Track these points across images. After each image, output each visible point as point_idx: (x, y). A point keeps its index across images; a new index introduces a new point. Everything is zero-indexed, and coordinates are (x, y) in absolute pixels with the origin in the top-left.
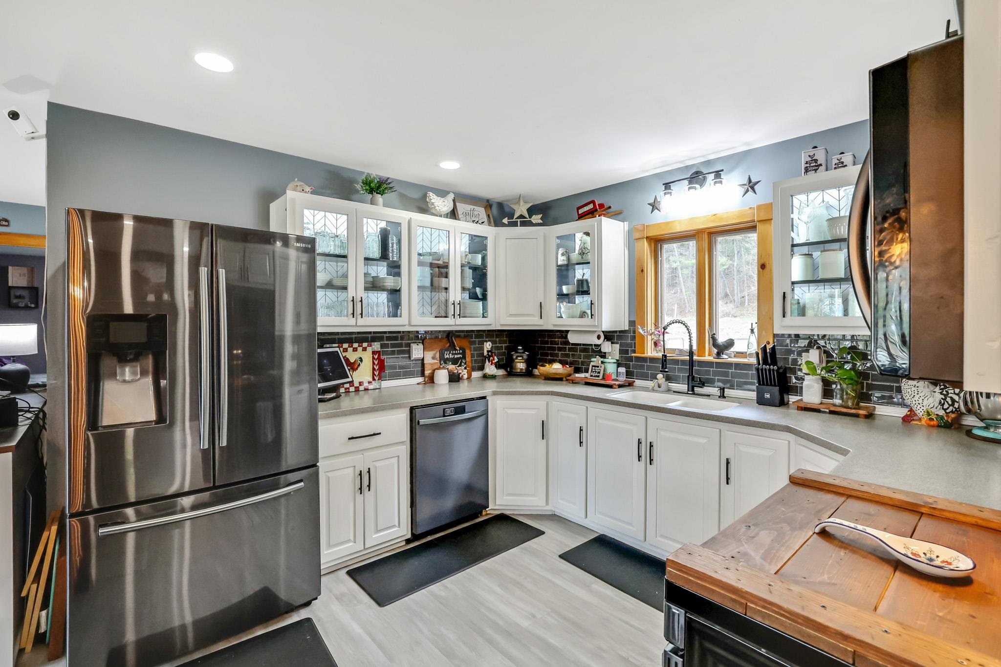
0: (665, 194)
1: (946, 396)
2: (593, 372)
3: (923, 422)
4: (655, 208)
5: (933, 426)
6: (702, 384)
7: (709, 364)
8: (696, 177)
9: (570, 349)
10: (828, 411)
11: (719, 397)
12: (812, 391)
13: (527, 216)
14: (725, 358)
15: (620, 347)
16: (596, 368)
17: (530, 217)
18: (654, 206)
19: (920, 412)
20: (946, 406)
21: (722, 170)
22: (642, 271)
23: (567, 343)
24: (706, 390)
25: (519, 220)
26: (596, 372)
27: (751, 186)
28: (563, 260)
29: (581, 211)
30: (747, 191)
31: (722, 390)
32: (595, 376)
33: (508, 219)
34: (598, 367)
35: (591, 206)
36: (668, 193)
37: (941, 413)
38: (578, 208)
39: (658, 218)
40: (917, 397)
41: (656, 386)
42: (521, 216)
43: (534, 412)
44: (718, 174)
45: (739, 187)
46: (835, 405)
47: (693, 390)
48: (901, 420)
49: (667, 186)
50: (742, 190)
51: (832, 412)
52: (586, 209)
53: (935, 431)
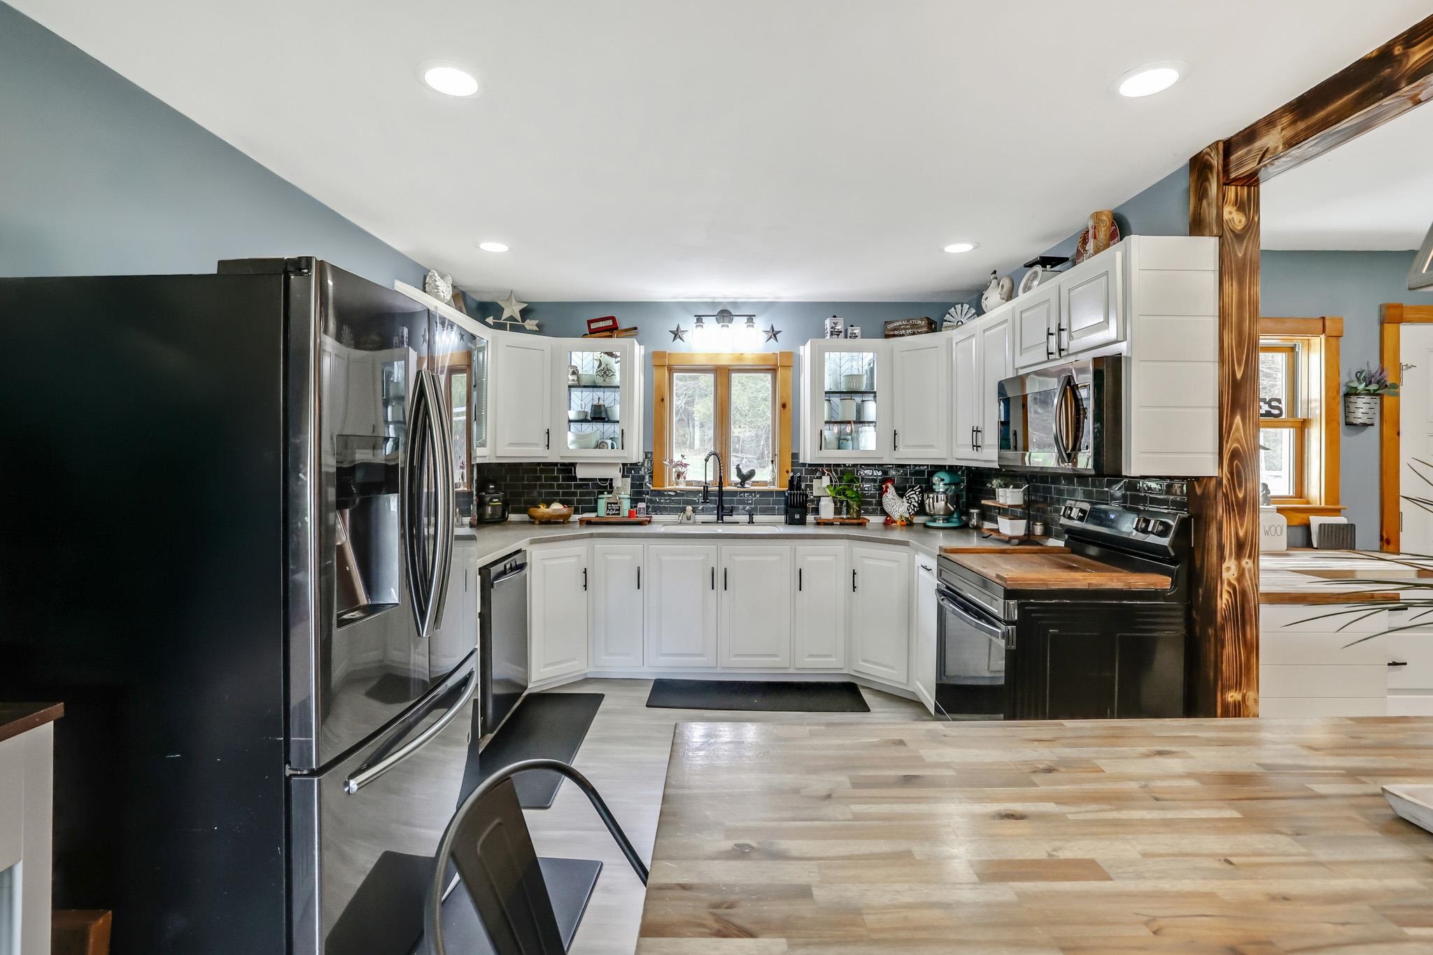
0: (697, 326)
1: (910, 504)
2: (610, 510)
3: (898, 524)
4: (678, 336)
5: (904, 525)
6: (731, 513)
7: (734, 493)
8: (725, 314)
9: (577, 486)
10: (839, 523)
11: (749, 523)
12: (827, 509)
13: (519, 319)
14: (748, 486)
15: (632, 480)
16: (613, 505)
17: (523, 321)
18: (677, 334)
19: (896, 516)
20: (911, 510)
21: (754, 316)
22: (663, 400)
23: (575, 478)
24: (735, 518)
25: (508, 322)
26: (613, 510)
27: (774, 334)
28: (573, 380)
29: (593, 326)
30: (771, 338)
31: (751, 516)
32: (612, 514)
33: (494, 319)
34: (617, 503)
35: (610, 323)
36: (700, 326)
37: (908, 516)
38: (590, 322)
39: (679, 347)
40: (895, 506)
41: (685, 518)
42: (512, 318)
43: (573, 560)
44: (750, 318)
45: (763, 333)
46: (843, 518)
47: (722, 519)
48: (882, 525)
49: (699, 319)
50: (766, 336)
51: (841, 524)
52: (602, 324)
53: (904, 528)
